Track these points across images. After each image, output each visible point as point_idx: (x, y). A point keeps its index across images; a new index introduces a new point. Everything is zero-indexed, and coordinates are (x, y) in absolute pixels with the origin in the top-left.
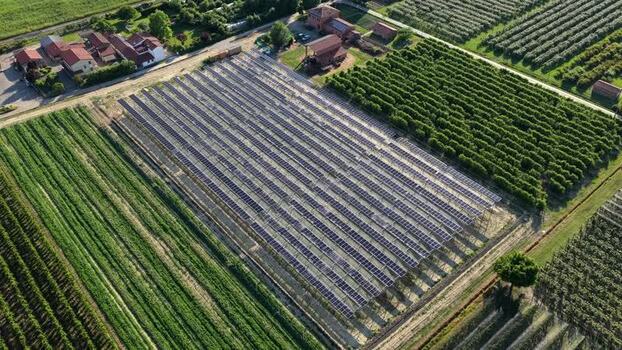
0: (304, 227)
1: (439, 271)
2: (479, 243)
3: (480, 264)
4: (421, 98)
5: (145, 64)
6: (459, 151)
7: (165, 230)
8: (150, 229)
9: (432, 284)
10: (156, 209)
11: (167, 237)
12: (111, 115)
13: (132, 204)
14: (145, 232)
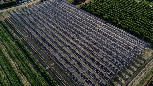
0: (72, 56)
1: (128, 74)
2: (142, 62)
3: (144, 71)
4: (113, 11)
5: (20, 2)
6: (129, 28)
7: (18, 58)
8: (12, 57)
9: (126, 80)
10: (15, 50)
11: (18, 60)
12: (5, 18)
13: (6, 48)
14: (9, 59)
